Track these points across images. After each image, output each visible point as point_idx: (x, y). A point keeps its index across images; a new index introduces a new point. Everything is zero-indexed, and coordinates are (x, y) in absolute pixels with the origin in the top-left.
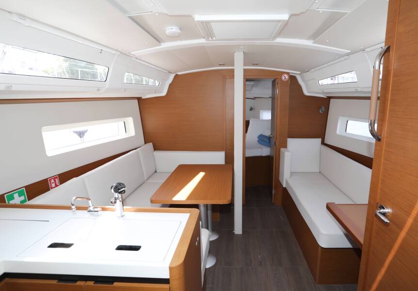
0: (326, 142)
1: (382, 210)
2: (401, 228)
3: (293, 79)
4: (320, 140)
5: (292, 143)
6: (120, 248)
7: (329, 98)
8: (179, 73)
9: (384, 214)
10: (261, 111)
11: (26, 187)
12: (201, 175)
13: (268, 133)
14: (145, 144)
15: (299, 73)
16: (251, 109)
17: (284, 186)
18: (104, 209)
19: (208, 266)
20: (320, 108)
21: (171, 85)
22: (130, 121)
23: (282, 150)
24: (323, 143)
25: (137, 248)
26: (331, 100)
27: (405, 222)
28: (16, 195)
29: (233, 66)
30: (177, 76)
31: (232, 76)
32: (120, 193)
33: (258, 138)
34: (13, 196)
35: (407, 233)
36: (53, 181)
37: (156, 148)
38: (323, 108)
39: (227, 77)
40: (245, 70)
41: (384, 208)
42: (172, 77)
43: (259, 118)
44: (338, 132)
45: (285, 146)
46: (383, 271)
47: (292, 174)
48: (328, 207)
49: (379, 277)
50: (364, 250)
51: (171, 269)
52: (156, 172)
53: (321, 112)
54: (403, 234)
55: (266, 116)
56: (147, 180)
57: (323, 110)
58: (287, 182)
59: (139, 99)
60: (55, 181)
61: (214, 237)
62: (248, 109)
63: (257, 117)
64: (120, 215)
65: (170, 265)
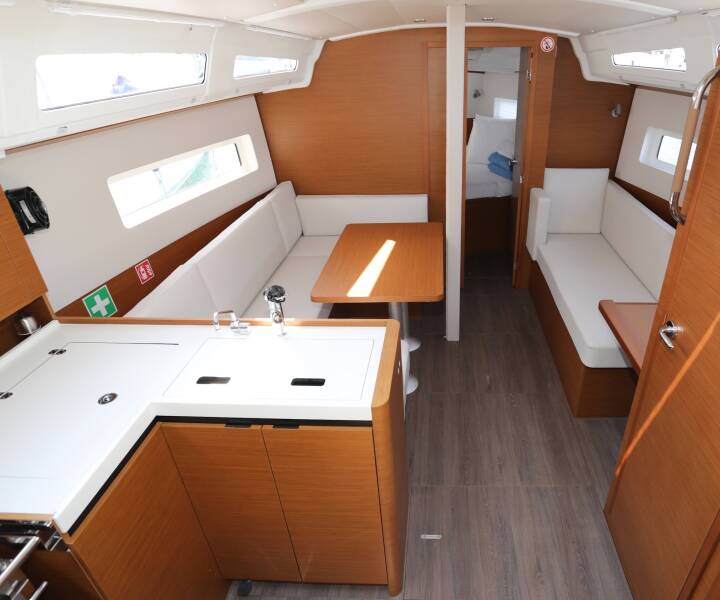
0: (617, 176)
1: (669, 329)
2: (687, 355)
3: (564, 44)
4: (605, 172)
5: (555, 177)
6: (297, 382)
7: (633, 87)
8: (332, 39)
9: (669, 335)
10: (496, 99)
11: (106, 283)
12: (389, 246)
13: (508, 152)
14: (278, 182)
15: (577, 35)
16: (477, 95)
17: (534, 259)
18: (253, 324)
19: (408, 392)
20: (612, 107)
21: (317, 65)
22: (246, 142)
23: (534, 191)
24: (613, 177)
25: (320, 382)
26: (637, 90)
27: (693, 348)
28: (97, 298)
29: (445, 21)
30: (328, 44)
31: (443, 45)
32: (278, 302)
33: (490, 159)
34: (93, 300)
35: (694, 363)
36: (142, 270)
37: (299, 191)
38: (619, 107)
39: (430, 44)
40: (468, 30)
41: (672, 326)
42: (319, 46)
43: (492, 116)
44: (642, 158)
45: (541, 185)
46: (659, 406)
47: (550, 235)
48: (601, 308)
49: (653, 415)
50: (642, 377)
51: (374, 410)
52: (302, 234)
53: (614, 115)
54: (688, 364)
55: (507, 110)
56: (290, 252)
57: (619, 112)
58: (539, 251)
59: (258, 96)
60: (145, 268)
61: (415, 347)
62: (471, 93)
63: (489, 112)
64: (280, 333)
65: (373, 404)
